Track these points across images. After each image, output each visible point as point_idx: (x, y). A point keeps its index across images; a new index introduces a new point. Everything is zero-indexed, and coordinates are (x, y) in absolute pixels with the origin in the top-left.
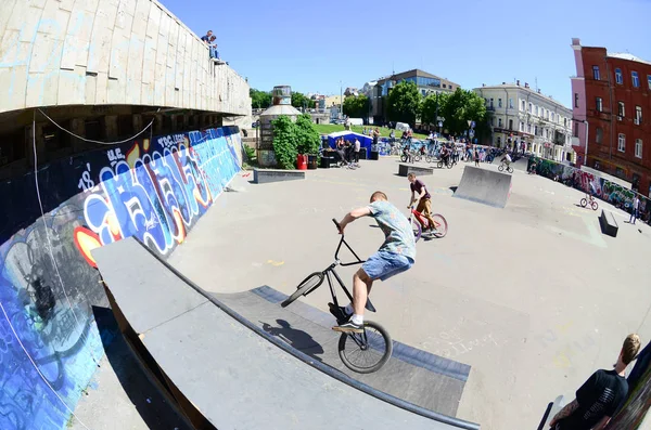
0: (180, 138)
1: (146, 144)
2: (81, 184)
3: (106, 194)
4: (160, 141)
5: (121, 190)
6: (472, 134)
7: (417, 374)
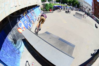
0: (31, 9)
1: (26, 12)
2: (17, 21)
3: (21, 22)
4: (28, 11)
5: (23, 20)
6: (76, 7)
7: (68, 46)
